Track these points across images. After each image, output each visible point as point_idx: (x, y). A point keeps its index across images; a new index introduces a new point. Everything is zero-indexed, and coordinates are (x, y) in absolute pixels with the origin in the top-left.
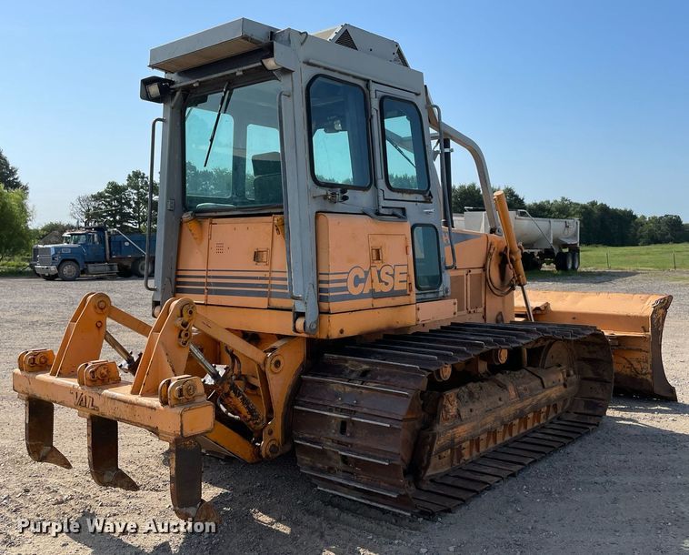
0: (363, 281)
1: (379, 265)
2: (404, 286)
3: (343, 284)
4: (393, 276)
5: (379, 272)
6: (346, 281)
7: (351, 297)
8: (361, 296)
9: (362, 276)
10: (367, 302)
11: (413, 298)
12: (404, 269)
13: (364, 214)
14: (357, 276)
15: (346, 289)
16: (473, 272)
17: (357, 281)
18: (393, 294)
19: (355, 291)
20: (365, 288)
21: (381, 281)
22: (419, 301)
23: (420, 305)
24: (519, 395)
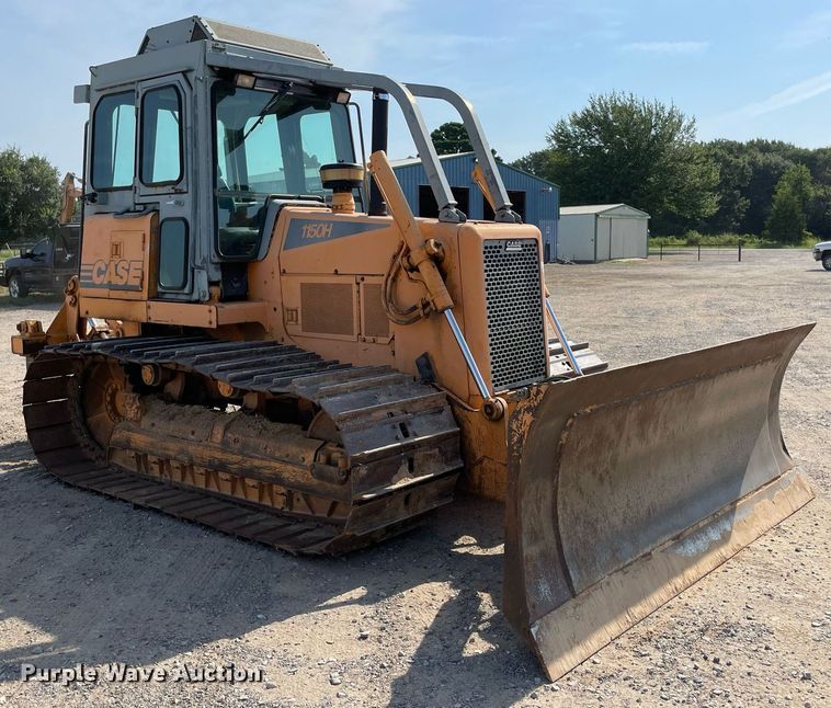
0: (104, 273)
1: (117, 259)
2: (137, 282)
3: (90, 274)
4: (128, 270)
5: (116, 266)
6: (91, 271)
7: (94, 286)
8: (101, 286)
9: (103, 269)
10: (104, 292)
11: (145, 295)
12: (139, 265)
13: (128, 211)
14: (99, 269)
15: (91, 278)
16: (368, 280)
17: (100, 272)
18: (126, 288)
19: (97, 281)
20: (103, 279)
21: (117, 274)
22: (150, 299)
23: (152, 303)
24: (224, 443)
